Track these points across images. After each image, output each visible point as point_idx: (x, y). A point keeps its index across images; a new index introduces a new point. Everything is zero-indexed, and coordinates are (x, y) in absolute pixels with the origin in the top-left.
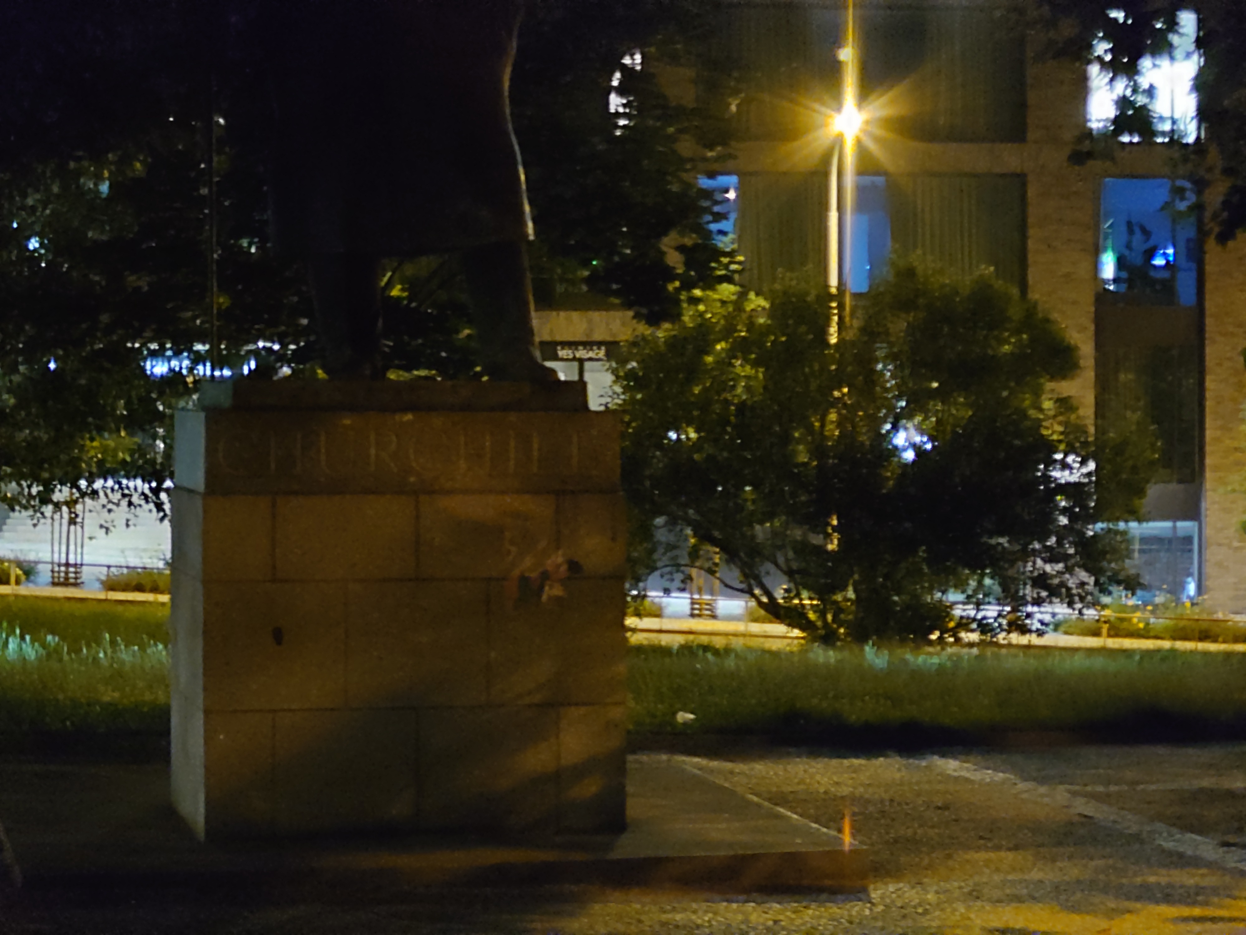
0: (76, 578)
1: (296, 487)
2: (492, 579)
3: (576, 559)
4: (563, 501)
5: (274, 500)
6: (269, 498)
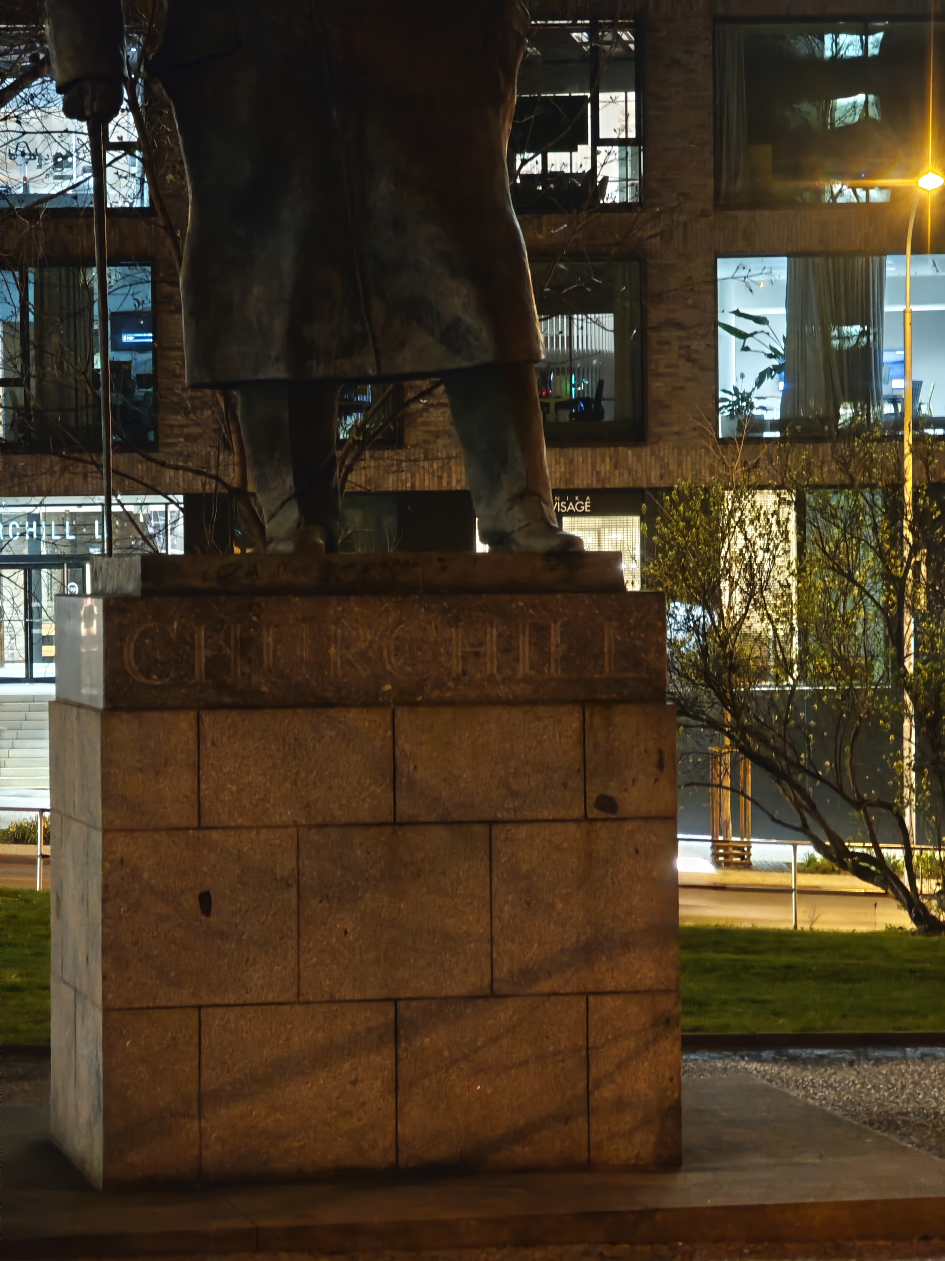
1: (227, 700)
2: (497, 822)
3: (610, 793)
4: (591, 715)
5: (198, 717)
6: (192, 714)
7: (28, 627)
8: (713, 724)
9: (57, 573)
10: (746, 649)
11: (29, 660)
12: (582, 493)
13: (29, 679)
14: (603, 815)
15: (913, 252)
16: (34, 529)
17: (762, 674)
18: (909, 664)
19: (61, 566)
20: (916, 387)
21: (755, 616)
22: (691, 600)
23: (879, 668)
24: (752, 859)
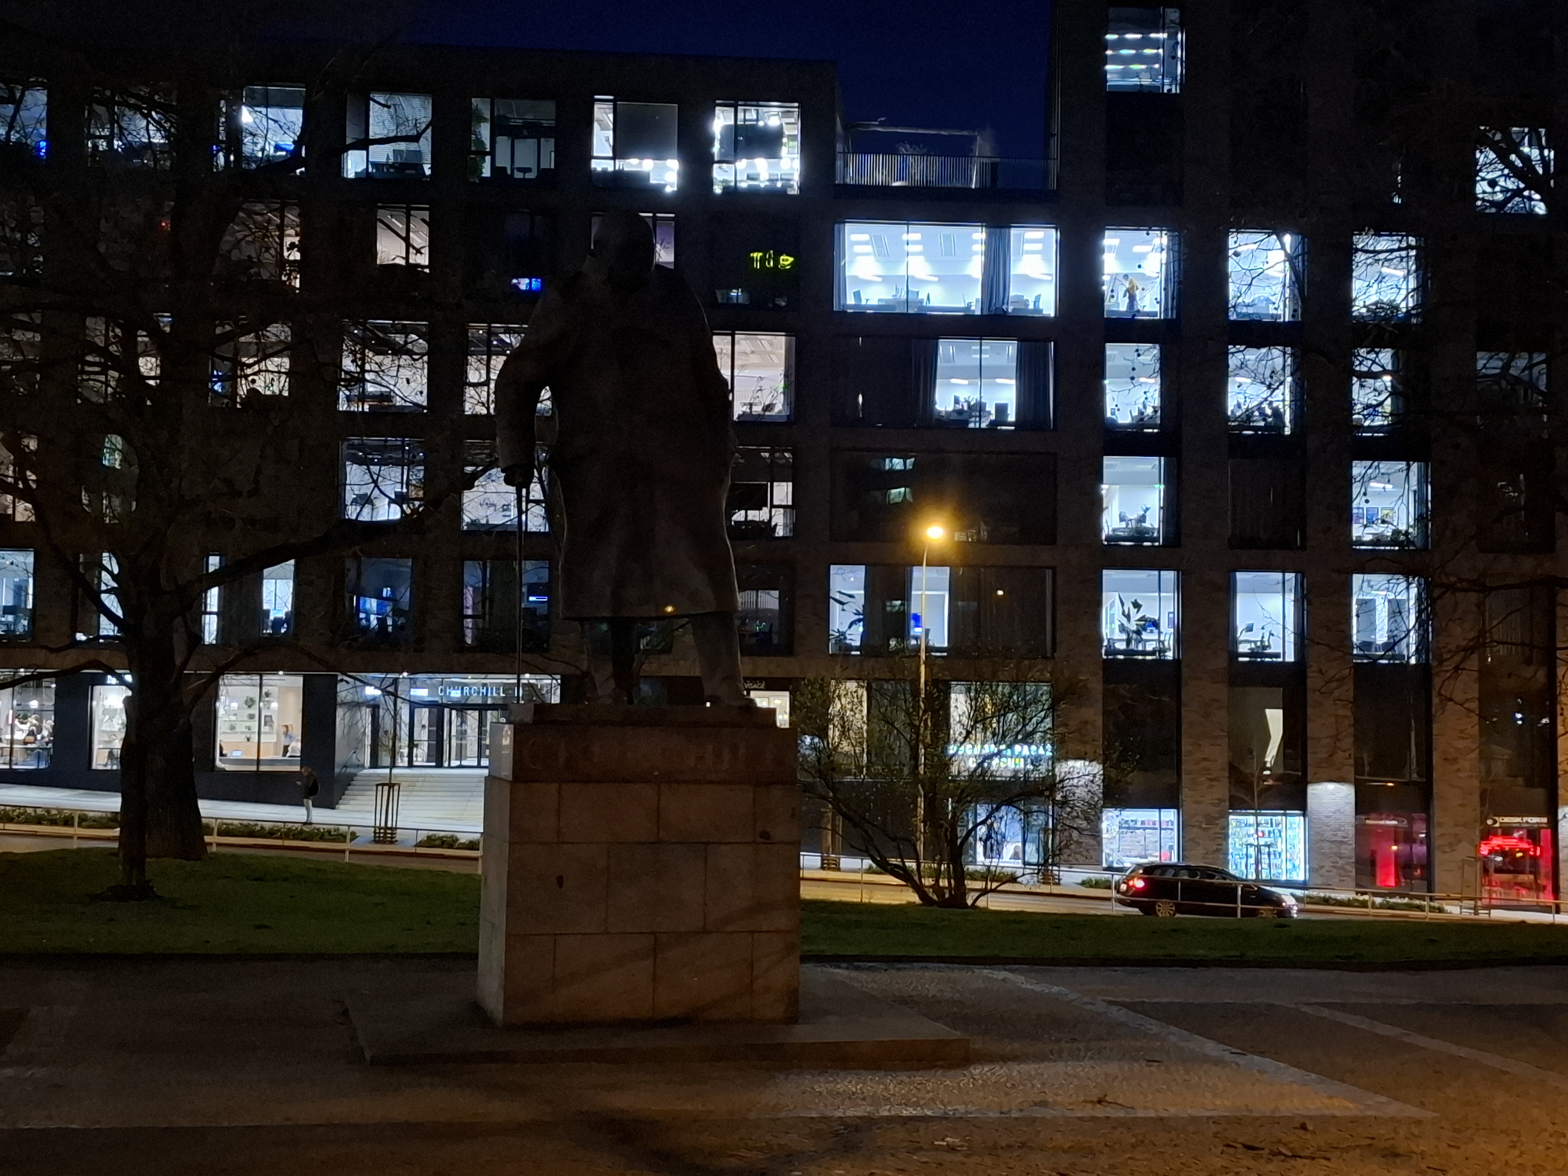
0: (392, 838)
7: (480, 740)
8: (824, 798)
9: (495, 713)
10: (841, 760)
11: (480, 757)
12: (761, 680)
13: (479, 766)
15: (927, 565)
16: (485, 691)
17: (848, 772)
18: (921, 769)
19: (497, 710)
20: (927, 632)
21: (845, 743)
22: (813, 735)
23: (906, 771)
24: (841, 866)
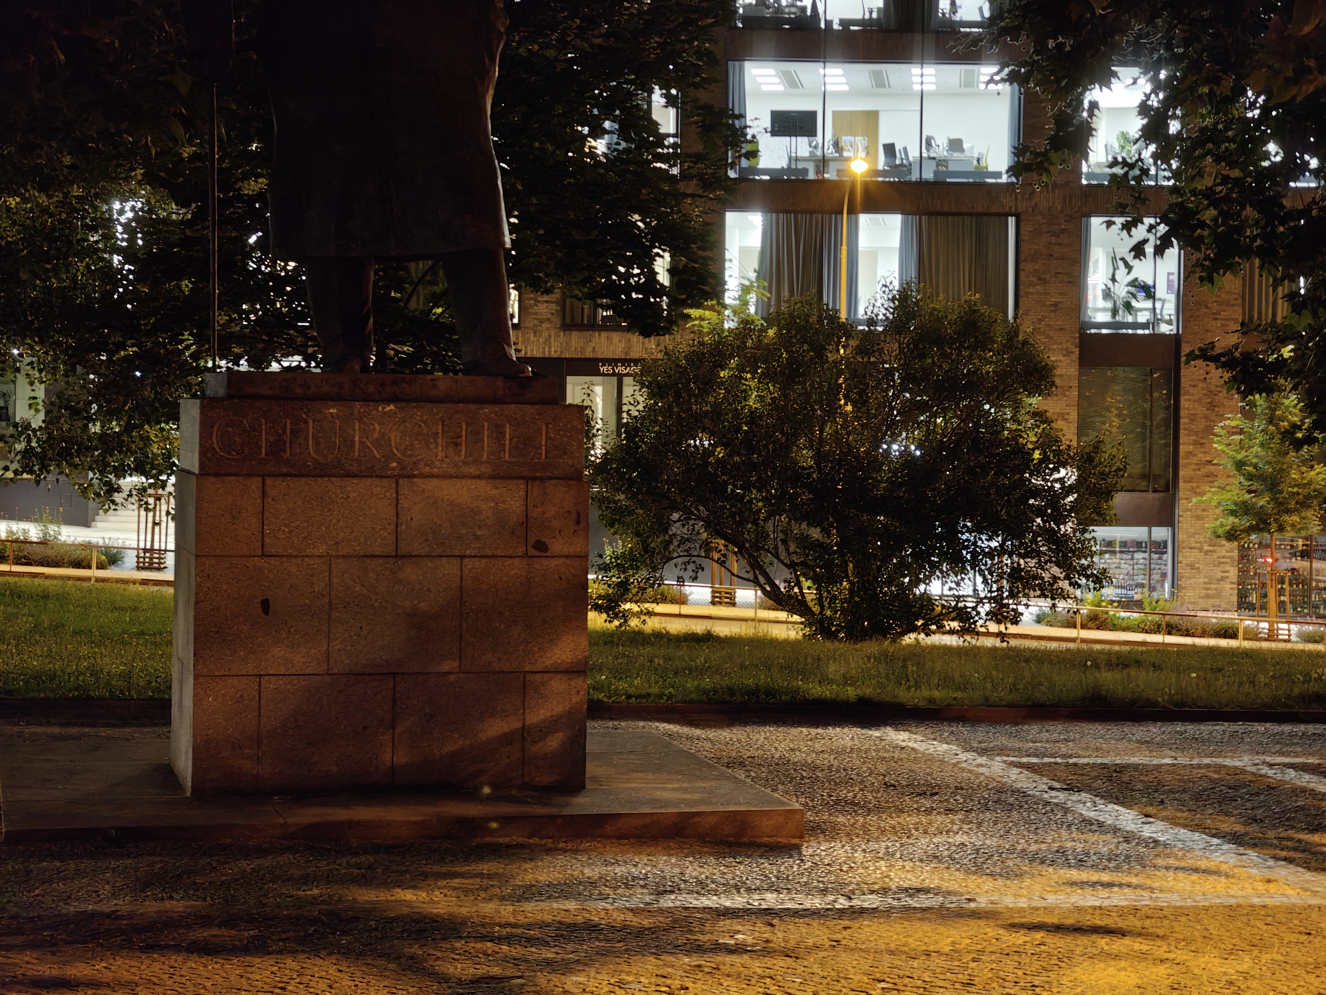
0: (159, 563)
1: (285, 470)
2: (466, 557)
3: (544, 539)
4: (532, 486)
5: (264, 482)
6: (260, 479)
14: (538, 554)
24: (737, 599)
